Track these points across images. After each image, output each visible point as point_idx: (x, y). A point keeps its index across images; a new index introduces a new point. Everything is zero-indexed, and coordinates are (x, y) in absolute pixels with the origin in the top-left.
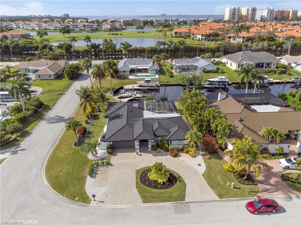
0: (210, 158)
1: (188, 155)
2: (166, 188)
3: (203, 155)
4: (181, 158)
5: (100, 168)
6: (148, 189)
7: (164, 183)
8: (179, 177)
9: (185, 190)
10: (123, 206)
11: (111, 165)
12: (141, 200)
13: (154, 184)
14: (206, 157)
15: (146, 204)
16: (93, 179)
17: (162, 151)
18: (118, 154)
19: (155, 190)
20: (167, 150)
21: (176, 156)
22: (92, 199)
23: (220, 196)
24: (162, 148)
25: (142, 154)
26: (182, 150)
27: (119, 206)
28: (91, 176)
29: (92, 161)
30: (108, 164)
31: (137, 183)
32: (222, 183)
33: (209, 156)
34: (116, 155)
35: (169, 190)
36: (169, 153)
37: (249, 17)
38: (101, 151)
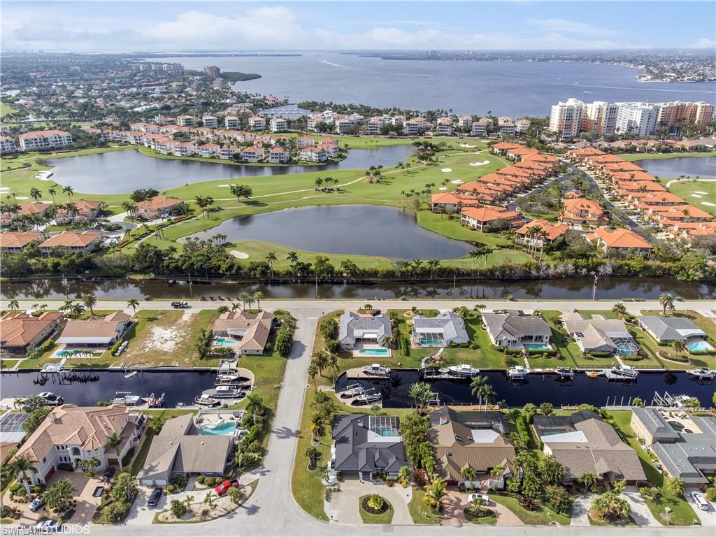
0: (417, 490)
1: (401, 485)
2: (380, 513)
3: (413, 486)
4: (395, 488)
5: (333, 493)
6: (368, 513)
7: (379, 510)
8: (391, 506)
9: (392, 516)
10: (351, 525)
11: (340, 491)
12: (362, 521)
13: (372, 510)
14: (415, 488)
15: (366, 524)
16: (329, 503)
17: (381, 480)
18: (346, 481)
19: (372, 515)
20: (385, 480)
21: (391, 486)
22: (330, 518)
23: (415, 522)
24: (381, 477)
25: (365, 482)
26: (396, 481)
27: (348, 525)
28: (327, 500)
29: (326, 486)
30: (339, 490)
31: (360, 508)
32: (420, 512)
33: (417, 487)
34: (344, 482)
35: (381, 515)
36: (386, 482)
37: (603, 124)
38: (332, 477)
